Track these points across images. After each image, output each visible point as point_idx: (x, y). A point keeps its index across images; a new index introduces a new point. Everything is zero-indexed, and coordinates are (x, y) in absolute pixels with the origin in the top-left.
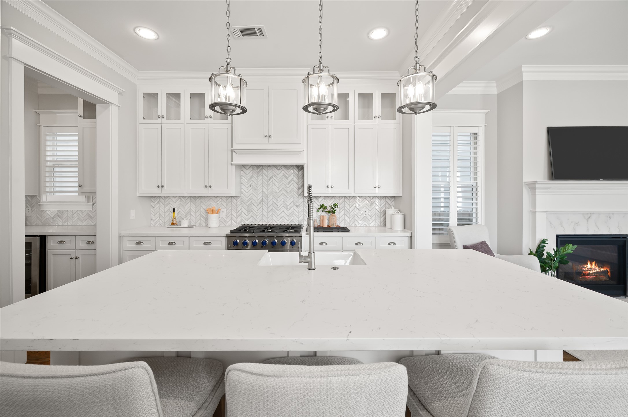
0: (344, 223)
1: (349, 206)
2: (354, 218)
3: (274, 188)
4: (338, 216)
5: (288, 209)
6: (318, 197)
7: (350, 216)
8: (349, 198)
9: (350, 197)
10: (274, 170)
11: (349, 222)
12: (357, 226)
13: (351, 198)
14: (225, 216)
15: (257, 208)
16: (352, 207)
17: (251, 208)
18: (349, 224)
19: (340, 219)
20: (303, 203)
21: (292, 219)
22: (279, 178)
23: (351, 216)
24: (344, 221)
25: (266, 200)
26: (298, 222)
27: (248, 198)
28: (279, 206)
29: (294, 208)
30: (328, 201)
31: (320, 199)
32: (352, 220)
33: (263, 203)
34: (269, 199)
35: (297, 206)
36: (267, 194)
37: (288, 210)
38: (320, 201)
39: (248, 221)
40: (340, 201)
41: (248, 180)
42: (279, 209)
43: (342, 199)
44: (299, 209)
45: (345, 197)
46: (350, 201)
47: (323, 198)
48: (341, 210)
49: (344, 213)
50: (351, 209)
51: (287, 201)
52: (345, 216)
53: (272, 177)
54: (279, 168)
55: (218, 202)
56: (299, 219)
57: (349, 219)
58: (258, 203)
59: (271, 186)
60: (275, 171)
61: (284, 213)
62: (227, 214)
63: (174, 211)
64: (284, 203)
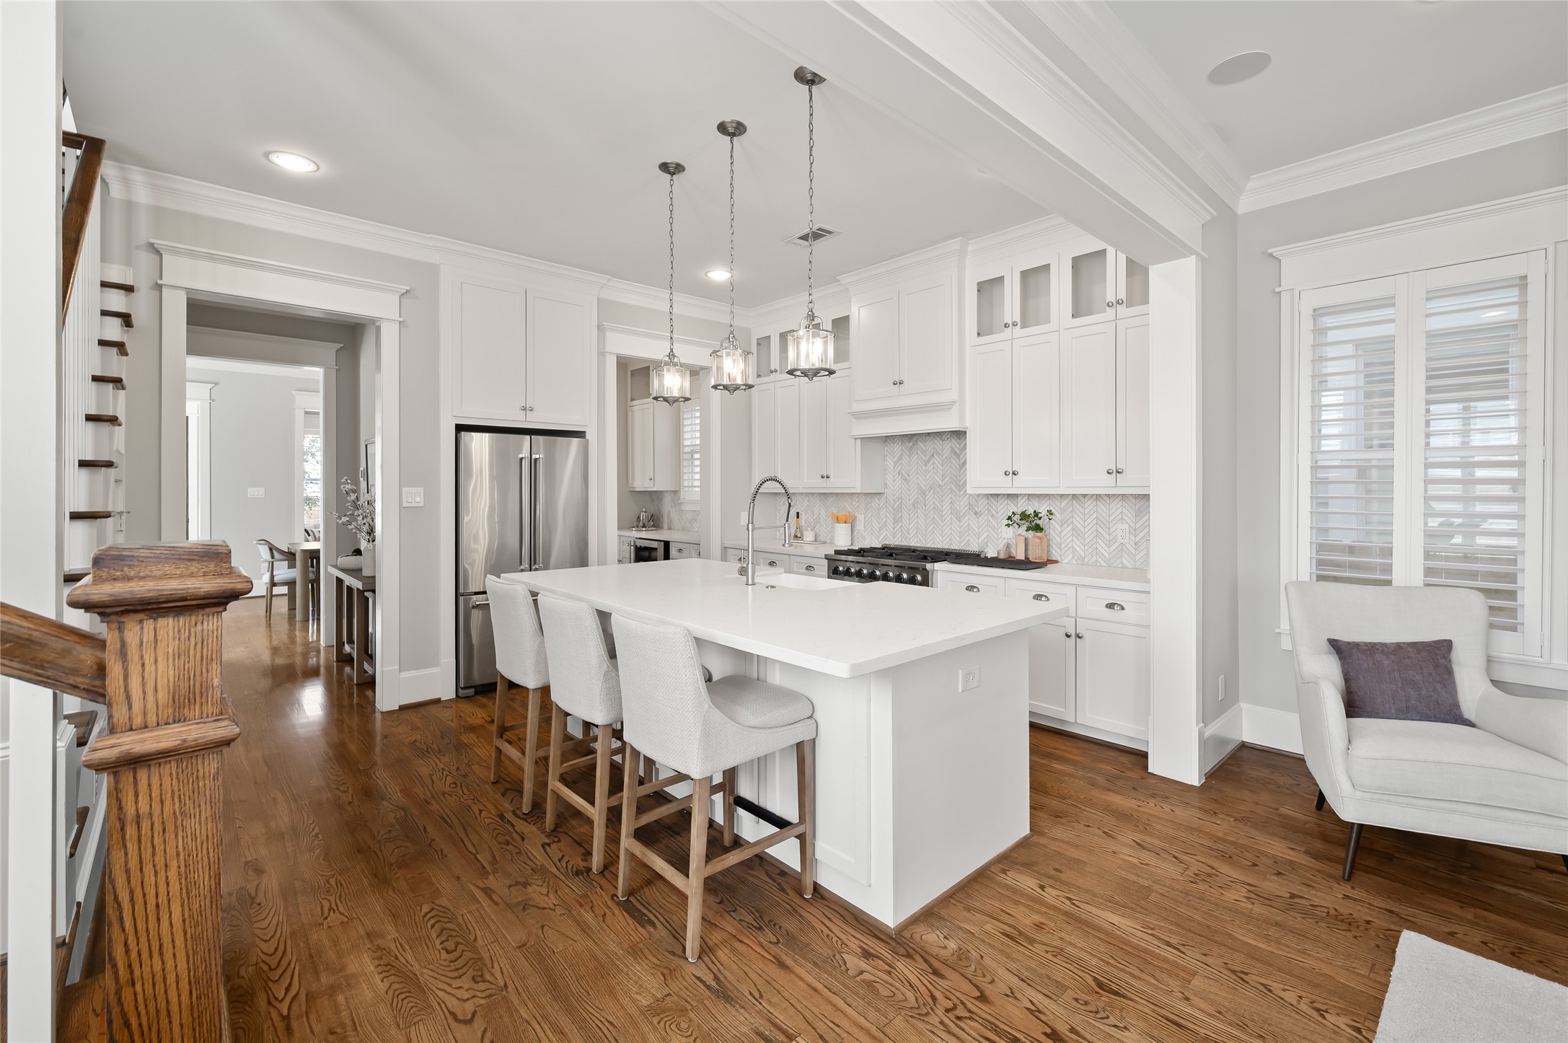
0: (1070, 557)
1: (1083, 517)
2: (1094, 546)
3: (936, 477)
4: (1058, 539)
5: (959, 519)
6: (1016, 496)
7: (1084, 540)
8: (1082, 499)
9: (1085, 496)
10: (936, 442)
11: (1082, 554)
12: (1101, 566)
13: (1087, 498)
14: (863, 528)
15: (909, 515)
16: (1089, 521)
17: (899, 515)
18: (1083, 560)
19: (1063, 546)
20: (986, 508)
21: (967, 539)
22: (944, 458)
23: (1086, 542)
24: (1071, 550)
25: (923, 501)
26: (977, 546)
27: (895, 497)
28: (944, 513)
29: (971, 518)
30: (1037, 504)
31: (1019, 499)
32: (1090, 550)
33: (919, 506)
34: (927, 498)
35: (976, 514)
36: (924, 488)
37: (960, 522)
38: (1019, 505)
39: (896, 539)
40: (1063, 504)
41: (895, 463)
42: (944, 518)
43: (1066, 501)
44: (980, 519)
45: (1074, 497)
46: (1086, 505)
47: (1026, 497)
48: (1066, 525)
49: (1070, 533)
50: (1087, 523)
51: (958, 503)
52: (1074, 539)
53: (933, 456)
54: (944, 437)
55: (854, 503)
56: (980, 540)
57: (1082, 547)
58: (911, 507)
59: (930, 473)
60: (938, 444)
61: (953, 528)
62: (866, 524)
63: (798, 517)
64: (953, 507)
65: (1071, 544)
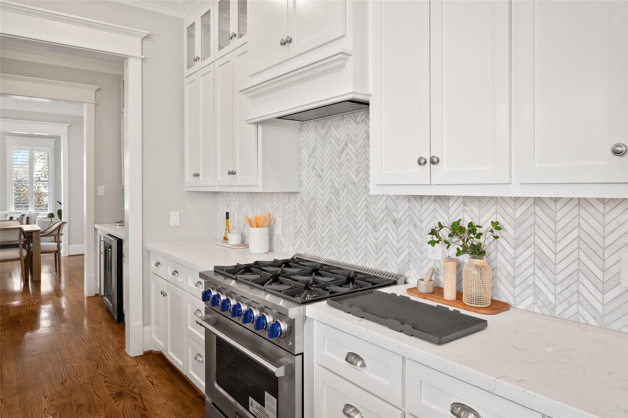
0: (531, 300)
1: (552, 236)
2: (574, 288)
3: (350, 171)
4: (511, 270)
5: (375, 228)
6: (447, 198)
7: (555, 274)
8: (552, 205)
9: (556, 200)
10: (349, 126)
11: (552, 298)
12: (587, 324)
13: (559, 205)
14: (281, 233)
15: (323, 220)
16: (565, 242)
17: (314, 220)
18: (554, 309)
19: (518, 280)
20: (407, 214)
21: (384, 256)
22: (358, 145)
23: (560, 278)
24: (530, 291)
25: (336, 203)
26: (396, 267)
27: (310, 197)
28: (359, 218)
29: (388, 226)
30: (476, 211)
31: (451, 202)
32: (566, 294)
33: (332, 209)
34: (341, 198)
35: (394, 222)
36: (337, 185)
37: (376, 232)
38: (451, 210)
39: (310, 248)
40: (518, 213)
41: (310, 156)
42: (359, 225)
43: (524, 208)
44: (400, 229)
45: (538, 201)
46: (559, 215)
47: (461, 201)
48: (522, 248)
49: (531, 261)
50: (559, 247)
51: (374, 206)
52: (537, 271)
53: (346, 144)
54: (358, 119)
55: (274, 204)
56: (401, 258)
57: (552, 287)
58: (325, 209)
59: (344, 167)
60: (352, 128)
61: (368, 239)
62: (284, 228)
63: (227, 217)
64: (369, 212)
65: (530, 280)
